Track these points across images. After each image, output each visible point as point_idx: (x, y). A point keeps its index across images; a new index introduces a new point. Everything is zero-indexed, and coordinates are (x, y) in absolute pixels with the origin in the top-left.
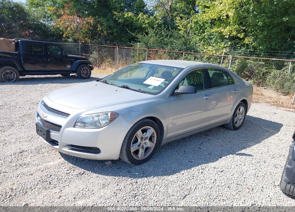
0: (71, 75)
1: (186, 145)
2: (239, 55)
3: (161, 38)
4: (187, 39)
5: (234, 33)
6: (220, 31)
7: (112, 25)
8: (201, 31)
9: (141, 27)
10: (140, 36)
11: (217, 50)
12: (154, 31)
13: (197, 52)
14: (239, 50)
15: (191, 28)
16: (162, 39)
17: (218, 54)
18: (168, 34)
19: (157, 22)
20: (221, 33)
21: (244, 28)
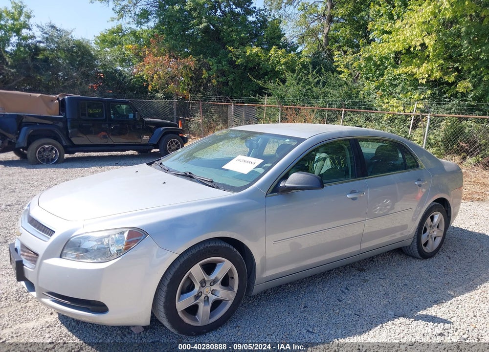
0: (153, 151)
1: (312, 292)
2: (448, 111)
3: (307, 88)
4: (353, 88)
5: (437, 75)
6: (410, 72)
7: (226, 68)
8: (378, 72)
9: (273, 70)
10: (270, 85)
11: (406, 105)
12: (295, 75)
13: (371, 109)
14: (448, 104)
15: (360, 68)
16: (309, 89)
17: (409, 111)
18: (320, 80)
19: (300, 61)
20: (413, 75)
21: (456, 65)
